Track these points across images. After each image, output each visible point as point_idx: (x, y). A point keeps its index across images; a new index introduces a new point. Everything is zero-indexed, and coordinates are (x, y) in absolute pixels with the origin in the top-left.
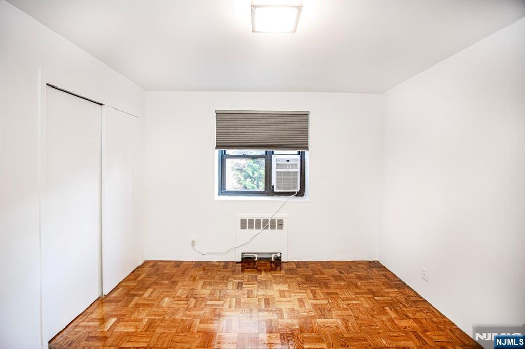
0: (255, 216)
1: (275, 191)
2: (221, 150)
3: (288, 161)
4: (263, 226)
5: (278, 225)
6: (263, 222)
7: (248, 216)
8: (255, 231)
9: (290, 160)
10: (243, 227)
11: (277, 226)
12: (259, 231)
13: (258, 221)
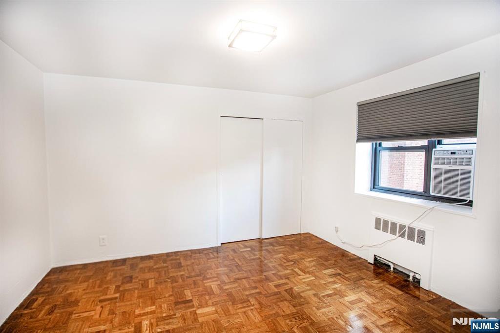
0: (391, 218)
1: (431, 194)
2: (374, 142)
3: (453, 153)
4: (399, 233)
5: (418, 237)
6: (399, 228)
7: (384, 216)
8: (388, 236)
9: (457, 152)
10: (377, 228)
11: (416, 237)
12: (394, 237)
13: (394, 225)
